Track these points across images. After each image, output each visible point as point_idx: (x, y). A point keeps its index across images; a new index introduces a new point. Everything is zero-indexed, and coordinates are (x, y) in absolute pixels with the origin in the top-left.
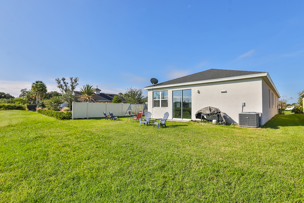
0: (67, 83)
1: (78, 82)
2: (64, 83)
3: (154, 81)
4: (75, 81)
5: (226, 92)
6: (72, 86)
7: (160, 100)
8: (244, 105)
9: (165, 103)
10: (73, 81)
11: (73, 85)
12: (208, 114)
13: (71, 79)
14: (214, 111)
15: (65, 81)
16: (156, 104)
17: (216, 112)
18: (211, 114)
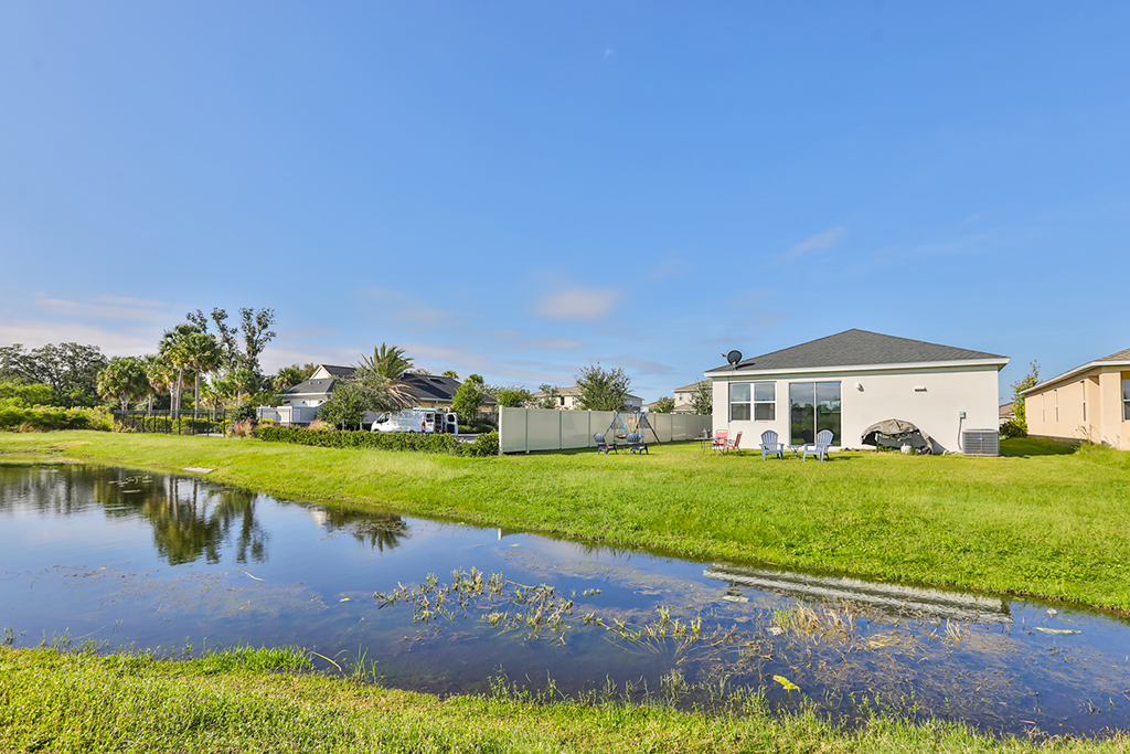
0: (234, 331)
1: (271, 328)
2: (223, 329)
3: (735, 358)
4: (260, 323)
5: (925, 390)
6: (249, 340)
7: (752, 403)
8: (964, 416)
9: (765, 412)
10: (254, 323)
11: (255, 338)
12: (894, 435)
13: (247, 315)
14: (908, 429)
15: (223, 322)
16: (739, 412)
17: (911, 430)
18: (901, 434)
